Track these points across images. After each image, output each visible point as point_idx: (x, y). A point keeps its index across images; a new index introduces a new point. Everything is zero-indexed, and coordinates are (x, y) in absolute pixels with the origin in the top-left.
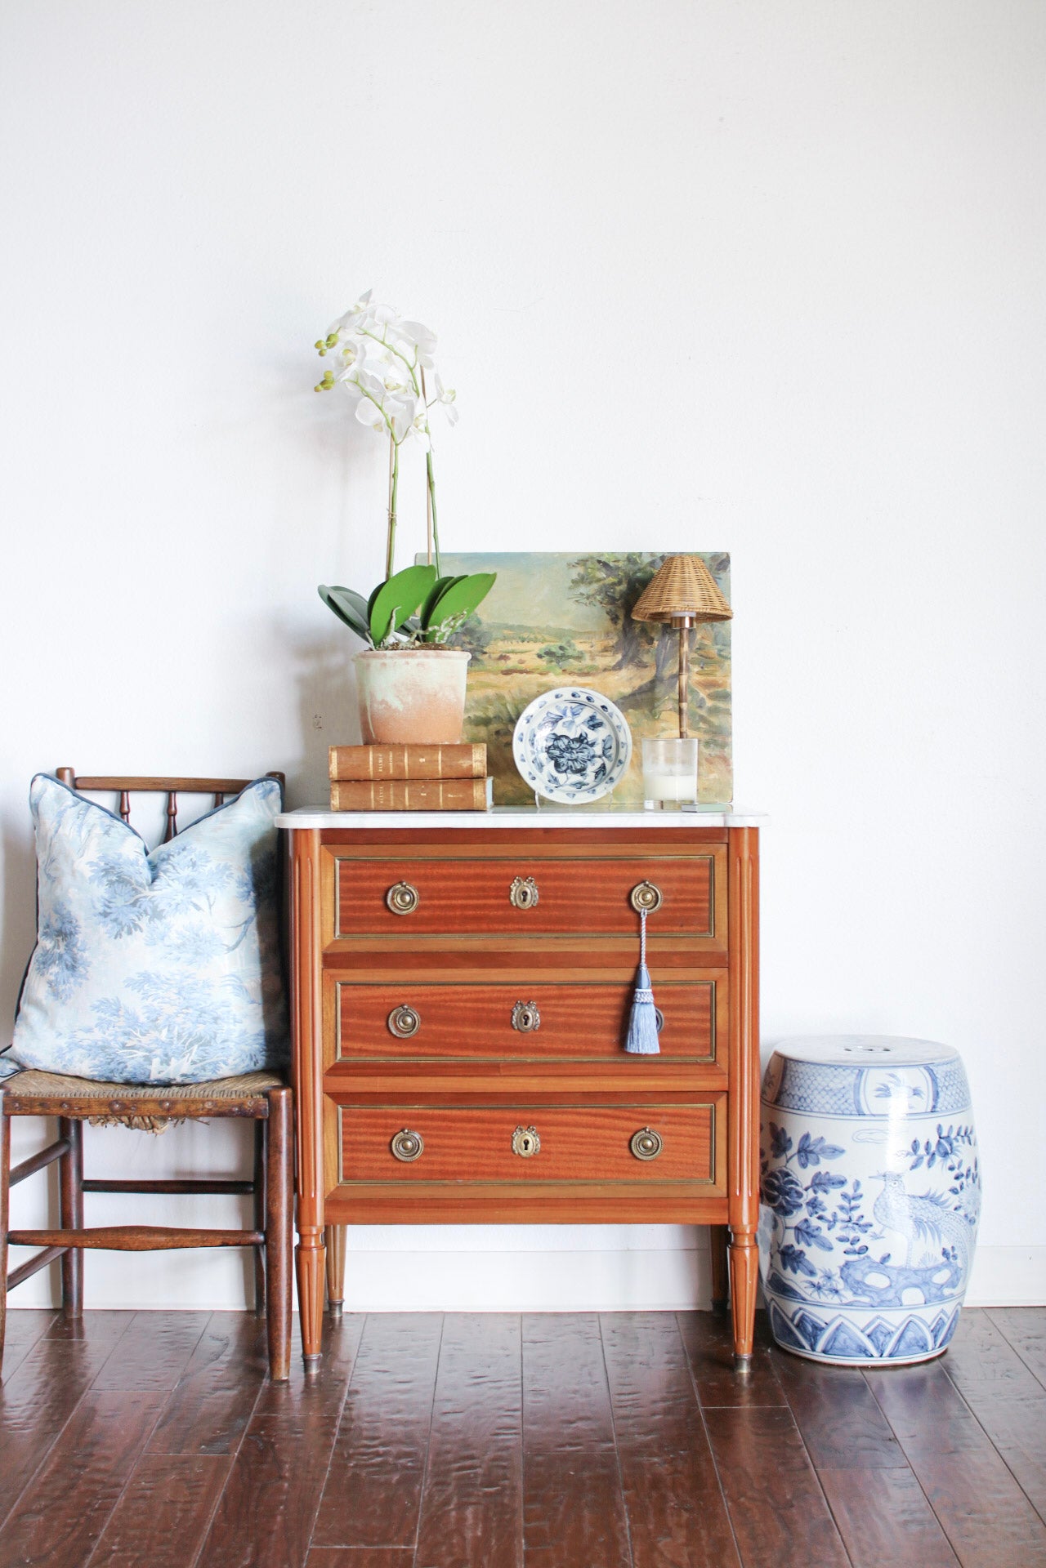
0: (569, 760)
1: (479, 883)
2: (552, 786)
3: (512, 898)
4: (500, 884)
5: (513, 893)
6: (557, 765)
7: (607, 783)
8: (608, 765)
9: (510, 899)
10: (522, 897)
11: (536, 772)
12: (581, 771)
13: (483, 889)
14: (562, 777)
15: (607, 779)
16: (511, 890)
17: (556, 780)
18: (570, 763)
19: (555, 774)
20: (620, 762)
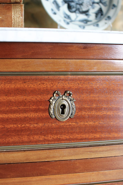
0: (77, 4)
1: (20, 98)
2: (68, 20)
3: (52, 112)
4: (39, 97)
5: (52, 107)
6: (69, 7)
7: (106, 20)
8: (104, 9)
9: (49, 113)
10: (61, 110)
11: (56, 10)
12: (86, 13)
13: (24, 103)
14: (73, 16)
15: (106, 17)
16: (50, 104)
17: (69, 17)
18: (78, 6)
19: (68, 13)
20: (114, 6)
